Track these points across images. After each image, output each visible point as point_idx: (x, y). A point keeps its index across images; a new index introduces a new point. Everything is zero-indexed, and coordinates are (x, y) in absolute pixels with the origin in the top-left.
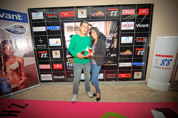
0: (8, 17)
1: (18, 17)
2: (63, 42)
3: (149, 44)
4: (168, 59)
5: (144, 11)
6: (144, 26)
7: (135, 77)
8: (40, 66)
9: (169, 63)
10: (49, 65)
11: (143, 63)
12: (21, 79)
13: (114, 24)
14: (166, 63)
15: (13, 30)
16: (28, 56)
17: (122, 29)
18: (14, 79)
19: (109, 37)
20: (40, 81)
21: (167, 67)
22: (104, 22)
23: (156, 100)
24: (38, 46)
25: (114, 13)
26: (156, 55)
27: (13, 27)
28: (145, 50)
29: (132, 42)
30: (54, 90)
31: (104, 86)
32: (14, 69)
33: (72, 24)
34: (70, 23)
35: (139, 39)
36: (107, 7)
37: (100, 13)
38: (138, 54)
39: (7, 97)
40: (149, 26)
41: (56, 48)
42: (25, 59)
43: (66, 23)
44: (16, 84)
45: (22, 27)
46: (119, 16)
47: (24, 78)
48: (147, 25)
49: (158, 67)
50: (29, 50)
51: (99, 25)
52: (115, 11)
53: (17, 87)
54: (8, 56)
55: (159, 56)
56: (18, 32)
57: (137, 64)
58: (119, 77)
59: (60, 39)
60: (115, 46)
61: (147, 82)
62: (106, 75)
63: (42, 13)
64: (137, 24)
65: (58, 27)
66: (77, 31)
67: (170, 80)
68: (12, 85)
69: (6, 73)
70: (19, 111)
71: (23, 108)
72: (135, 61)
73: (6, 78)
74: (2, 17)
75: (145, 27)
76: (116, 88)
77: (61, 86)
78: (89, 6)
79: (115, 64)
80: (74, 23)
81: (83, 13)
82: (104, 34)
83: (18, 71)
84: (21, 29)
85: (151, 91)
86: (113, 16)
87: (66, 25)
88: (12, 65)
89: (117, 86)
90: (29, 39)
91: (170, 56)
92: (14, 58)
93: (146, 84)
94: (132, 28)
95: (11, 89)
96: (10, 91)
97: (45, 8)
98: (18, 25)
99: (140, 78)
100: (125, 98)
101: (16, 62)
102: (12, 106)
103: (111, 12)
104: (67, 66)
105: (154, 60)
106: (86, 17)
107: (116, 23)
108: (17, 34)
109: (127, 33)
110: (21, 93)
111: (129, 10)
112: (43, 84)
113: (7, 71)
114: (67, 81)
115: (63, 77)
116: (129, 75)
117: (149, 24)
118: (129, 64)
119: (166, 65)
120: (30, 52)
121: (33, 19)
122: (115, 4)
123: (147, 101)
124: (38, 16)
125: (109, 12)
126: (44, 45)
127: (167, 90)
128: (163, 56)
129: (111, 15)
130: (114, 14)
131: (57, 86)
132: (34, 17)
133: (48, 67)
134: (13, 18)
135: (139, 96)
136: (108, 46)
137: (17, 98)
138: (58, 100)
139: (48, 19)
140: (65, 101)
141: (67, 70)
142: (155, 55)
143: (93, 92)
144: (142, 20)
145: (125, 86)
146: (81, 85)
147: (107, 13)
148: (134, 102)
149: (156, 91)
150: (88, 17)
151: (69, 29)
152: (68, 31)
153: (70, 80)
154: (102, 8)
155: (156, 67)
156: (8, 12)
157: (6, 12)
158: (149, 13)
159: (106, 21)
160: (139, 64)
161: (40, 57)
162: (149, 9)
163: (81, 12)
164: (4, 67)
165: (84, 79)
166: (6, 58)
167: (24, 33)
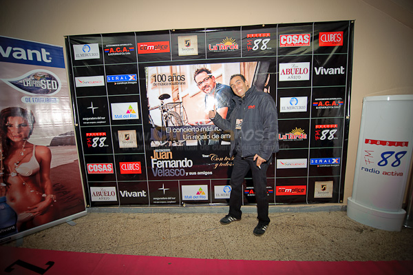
0: (19, 55)
1: (43, 55)
2: (145, 110)
3: (346, 114)
4: (397, 149)
5: (332, 38)
6: (333, 71)
7: (316, 195)
8: (90, 166)
9: (398, 160)
10: (109, 165)
11: (335, 161)
12: (43, 199)
13: (262, 68)
14: (392, 159)
15: (29, 84)
16: (61, 144)
17: (280, 80)
18: (26, 199)
20: (88, 204)
21: (394, 169)
22: (238, 63)
23: (372, 255)
24: (86, 121)
25: (262, 44)
26: (367, 141)
27: (29, 77)
28: (340, 129)
30: (118, 226)
32: (27, 173)
33: (165, 70)
34: (159, 67)
35: (324, 102)
36: (244, 31)
37: (228, 44)
38: (321, 139)
39: (8, 243)
40: (344, 71)
41: (126, 125)
42: (54, 150)
43: (149, 68)
44: (30, 210)
45: (50, 78)
46: (274, 50)
47: (49, 197)
48: (341, 70)
49: (372, 171)
50: (65, 129)
51: (227, 70)
52: (263, 38)
53: (32, 219)
55: (374, 142)
56: (40, 88)
57: (321, 162)
58: (278, 194)
59: (137, 103)
61: (346, 206)
62: (245, 189)
63: (97, 45)
64: (316, 68)
65: (131, 77)
66: (175, 86)
67: (404, 202)
68: (21, 214)
69: (8, 184)
72: (315, 154)
73: (7, 197)
74: (6, 55)
75: (335, 73)
77: (136, 215)
78: (203, 29)
80: (168, 67)
81: (189, 44)
83: (35, 179)
84: (48, 81)
85: (358, 231)
86: (259, 50)
87: (151, 71)
88: (23, 165)
90: (64, 105)
91: (400, 144)
92: (29, 149)
93: (346, 210)
95: (17, 223)
97: (105, 35)
98: (42, 73)
99: (330, 195)
100: (292, 248)
101: (34, 158)
102: (15, 266)
103: (255, 42)
104: (153, 167)
105: (361, 154)
106: (195, 52)
107: (266, 65)
109: (294, 89)
110: (38, 234)
111: (295, 36)
112: (94, 211)
113: (10, 180)
114: (152, 204)
115: (143, 194)
116: (303, 190)
117: (345, 67)
118: (301, 163)
119: (392, 165)
120: (66, 134)
121: (76, 59)
122: (263, 23)
123: (347, 258)
124: (87, 52)
125: (249, 42)
126: (99, 118)
128: (383, 143)
129: (253, 49)
130: (260, 45)
131: (126, 215)
132: (78, 56)
133: (107, 168)
134: (31, 58)
135: (327, 242)
137: (30, 247)
138: (128, 252)
139: (109, 59)
140: (144, 254)
141: (151, 176)
142: (362, 141)
143: (214, 232)
144: (328, 59)
145: (292, 217)
146: (185, 214)
147: (244, 43)
148: (315, 260)
149: (371, 231)
150: (200, 52)
151: (157, 82)
152: (155, 84)
153: (160, 200)
154: (234, 31)
155: (367, 170)
156: (21, 45)
157: (16, 45)
158: (345, 41)
159: (244, 61)
160: (325, 161)
161: (89, 145)
162: (342, 32)
163: (184, 43)
164: (3, 171)
165: (193, 199)
166: (10, 148)
167: (53, 91)
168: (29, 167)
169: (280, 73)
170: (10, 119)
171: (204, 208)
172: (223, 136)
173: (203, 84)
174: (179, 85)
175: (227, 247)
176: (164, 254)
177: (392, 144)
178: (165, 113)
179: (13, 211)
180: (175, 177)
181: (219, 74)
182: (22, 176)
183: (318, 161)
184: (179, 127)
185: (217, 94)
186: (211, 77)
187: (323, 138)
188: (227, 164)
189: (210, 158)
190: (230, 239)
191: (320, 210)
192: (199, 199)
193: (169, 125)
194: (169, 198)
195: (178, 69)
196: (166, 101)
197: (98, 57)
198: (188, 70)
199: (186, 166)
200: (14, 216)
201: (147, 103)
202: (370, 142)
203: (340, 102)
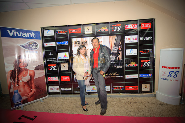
0: (24, 35)
2: (71, 55)
3: (154, 56)
4: (175, 70)
5: (147, 25)
6: (147, 39)
7: (143, 90)
8: (49, 78)
9: (176, 75)
10: (57, 77)
11: (150, 75)
12: (31, 91)
13: (118, 38)
14: (173, 74)
15: (28, 46)
16: (39, 69)
17: (126, 43)
18: (25, 91)
19: (114, 50)
20: (48, 93)
21: (174, 79)
22: (109, 36)
23: (166, 114)
24: (48, 60)
25: (118, 28)
26: (163, 67)
27: (27, 44)
28: (151, 62)
29: (137, 54)
30: (61, 102)
31: (111, 99)
32: (26, 81)
33: (79, 40)
34: (77, 39)
35: (144, 51)
36: (110, 24)
37: (104, 29)
38: (144, 66)
39: (18, 109)
40: (152, 38)
41: (64, 61)
43: (73, 39)
44: (26, 95)
45: (35, 43)
46: (123, 30)
47: (33, 90)
48: (151, 38)
49: (166, 79)
51: (104, 39)
52: (118, 26)
53: (27, 99)
54: (22, 69)
55: (165, 67)
56: (31, 47)
57: (144, 76)
58: (126, 89)
59: (68, 53)
60: (120, 59)
61: (156, 95)
62: (112, 87)
63: (53, 30)
64: (140, 38)
65: (66, 43)
68: (23, 97)
69: (19, 85)
73: (18, 90)
74: (20, 36)
75: (148, 39)
76: (123, 101)
77: (68, 98)
78: (94, 24)
79: (121, 76)
80: (81, 38)
81: (89, 29)
82: (109, 48)
83: (29, 83)
84: (34, 45)
85: (160, 105)
87: (74, 40)
88: (24, 77)
89: (124, 99)
90: (40, 54)
91: (176, 68)
92: (27, 71)
93: (156, 96)
94: (136, 41)
95: (22, 101)
96: (20, 102)
98: (32, 42)
100: (132, 111)
101: (28, 75)
102: (22, 117)
103: (115, 28)
104: (74, 78)
105: (161, 72)
106: (91, 32)
107: (120, 37)
108: (30, 49)
109: (131, 46)
110: (30, 105)
111: (131, 25)
112: (50, 96)
114: (74, 93)
115: (70, 89)
116: (137, 87)
117: (152, 37)
118: (136, 76)
120: (40, 65)
122: (118, 20)
123: (155, 116)
124: (49, 33)
125: (112, 28)
126: (53, 59)
127: (178, 104)
128: (169, 68)
129: (114, 30)
130: (117, 29)
131: (64, 98)
132: (46, 35)
133: (56, 79)
134: (28, 36)
135: (147, 109)
136: (113, 58)
137: (26, 110)
138: (65, 112)
139: (58, 36)
140: (72, 113)
141: (74, 82)
142: (161, 67)
144: (145, 33)
145: (133, 99)
146: (87, 98)
147: (111, 29)
148: (142, 116)
149: (166, 105)
150: (93, 32)
151: (76, 44)
152: (76, 45)
153: (77, 92)
154: (106, 24)
155: (163, 79)
156: (25, 32)
157: (23, 32)
158: (152, 26)
159: (111, 35)
160: (146, 75)
161: (49, 69)
162: (150, 23)
163: (87, 29)
164: (17, 80)
165: (90, 91)
166: (20, 71)
167: (36, 48)
168: (26, 78)
169: (126, 40)
170: (20, 60)
171: (95, 95)
176: (80, 113)
177: (173, 68)
179: (20, 96)
181: (101, 41)
182: (24, 82)
183: (143, 75)
187: (144, 65)
191: (145, 96)
192: (93, 91)
195: (84, 39)
197: (53, 35)
198: (89, 40)
200: (20, 98)
201: (72, 52)
202: (164, 67)
203: (151, 51)
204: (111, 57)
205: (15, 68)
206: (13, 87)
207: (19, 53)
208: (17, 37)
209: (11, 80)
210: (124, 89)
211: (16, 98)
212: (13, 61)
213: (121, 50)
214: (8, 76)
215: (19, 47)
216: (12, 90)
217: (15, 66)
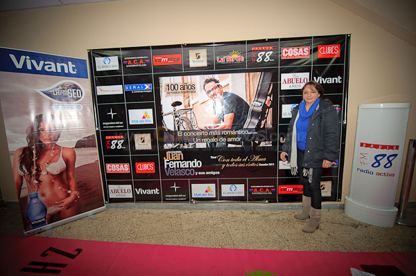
0: (50, 68)
1: (70, 67)
2: (159, 116)
3: (343, 120)
4: (389, 152)
6: (331, 81)
8: (108, 166)
9: (390, 162)
10: (126, 165)
12: (68, 195)
13: (265, 78)
14: (384, 161)
15: (58, 94)
16: (84, 147)
17: (282, 89)
18: (54, 194)
19: (256, 105)
20: (106, 200)
21: (386, 170)
22: (244, 74)
23: (364, 247)
24: (105, 125)
25: (265, 56)
26: (362, 145)
27: (58, 87)
30: (135, 220)
31: (247, 213)
32: (55, 172)
33: (178, 80)
34: (172, 77)
36: (249, 45)
37: (235, 57)
39: (39, 233)
40: (342, 80)
41: (142, 129)
43: (164, 78)
44: (58, 204)
45: (76, 87)
46: (276, 60)
47: (73, 193)
48: (338, 80)
49: (367, 172)
51: (233, 80)
52: (266, 51)
53: (59, 212)
54: (45, 145)
55: (368, 145)
56: (67, 96)
58: (280, 192)
59: (151, 110)
60: (269, 124)
61: (344, 205)
62: (249, 188)
63: (116, 58)
64: (315, 78)
65: (147, 86)
66: (186, 94)
68: (50, 208)
69: (40, 182)
70: (64, 262)
71: (72, 257)
73: (39, 193)
74: (39, 68)
75: (333, 82)
76: (272, 217)
77: (150, 211)
78: (212, 43)
79: (270, 164)
80: (181, 77)
81: (199, 57)
82: (245, 99)
83: (62, 177)
84: (73, 90)
85: (353, 226)
87: (164, 81)
88: (52, 165)
89: (275, 214)
91: (391, 147)
92: (57, 150)
93: (344, 209)
95: (47, 216)
96: (44, 220)
97: (123, 49)
98: (69, 83)
99: (329, 194)
100: (292, 240)
101: (61, 159)
102: (49, 252)
103: (259, 54)
104: (166, 167)
105: (357, 156)
106: (205, 64)
107: (269, 76)
108: (65, 101)
109: (295, 97)
110: (66, 225)
111: (296, 49)
112: (111, 207)
113: (41, 178)
114: (164, 200)
115: (156, 191)
117: (342, 76)
120: (88, 137)
121: (97, 70)
122: (267, 38)
123: (341, 249)
124: (107, 64)
125: (253, 54)
126: (117, 123)
127: (389, 223)
128: (376, 146)
129: (257, 61)
130: (264, 57)
131: (141, 211)
132: (99, 67)
133: (124, 168)
134: (59, 70)
135: (324, 236)
136: (253, 124)
137: (58, 237)
138: (146, 242)
139: (128, 70)
140: (160, 244)
141: (164, 175)
142: (358, 144)
143: (221, 225)
144: (327, 69)
146: (194, 211)
147: (249, 56)
148: (312, 250)
149: (366, 226)
150: (209, 64)
151: (170, 90)
152: (169, 93)
153: (171, 198)
154: (239, 45)
155: (362, 171)
156: (51, 59)
157: (47, 59)
158: (342, 53)
159: (249, 71)
161: (108, 147)
162: (339, 45)
163: (195, 55)
164: (36, 170)
165: (201, 197)
166: (42, 150)
167: (78, 99)
168: (57, 166)
169: (282, 82)
170: (42, 124)
171: (212, 205)
172: (230, 140)
173: (212, 93)
174: (190, 93)
175: (234, 238)
176: (177, 244)
177: (384, 147)
178: (177, 118)
180: (186, 177)
181: (227, 84)
182: (51, 175)
184: (190, 131)
185: (225, 101)
186: (218, 86)
188: (233, 165)
189: (217, 159)
190: (236, 232)
192: (207, 196)
193: (180, 129)
194: (180, 196)
195: (189, 79)
196: (178, 108)
198: (198, 80)
199: (195, 166)
200: (44, 210)
201: (161, 109)
202: (364, 145)
203: (337, 108)
204: (248, 120)
205: (30, 143)
206: (26, 186)
207: (39, 108)
208: (34, 71)
209: (21, 169)
210: (275, 193)
211: (35, 210)
212: (26, 127)
213: (271, 106)
214: (15, 161)
215: (37, 95)
216: (24, 193)
217: (30, 138)
